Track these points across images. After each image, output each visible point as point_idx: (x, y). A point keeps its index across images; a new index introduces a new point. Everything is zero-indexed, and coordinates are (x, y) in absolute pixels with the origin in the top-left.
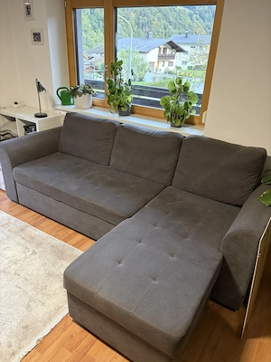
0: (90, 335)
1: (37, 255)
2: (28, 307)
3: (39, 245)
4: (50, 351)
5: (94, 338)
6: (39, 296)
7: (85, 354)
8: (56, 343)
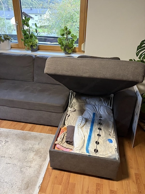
0: (65, 172)
1: (10, 143)
2: (21, 171)
3: (7, 136)
4: (49, 189)
5: (69, 173)
6: (25, 164)
7: (68, 182)
8: (50, 184)
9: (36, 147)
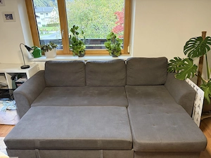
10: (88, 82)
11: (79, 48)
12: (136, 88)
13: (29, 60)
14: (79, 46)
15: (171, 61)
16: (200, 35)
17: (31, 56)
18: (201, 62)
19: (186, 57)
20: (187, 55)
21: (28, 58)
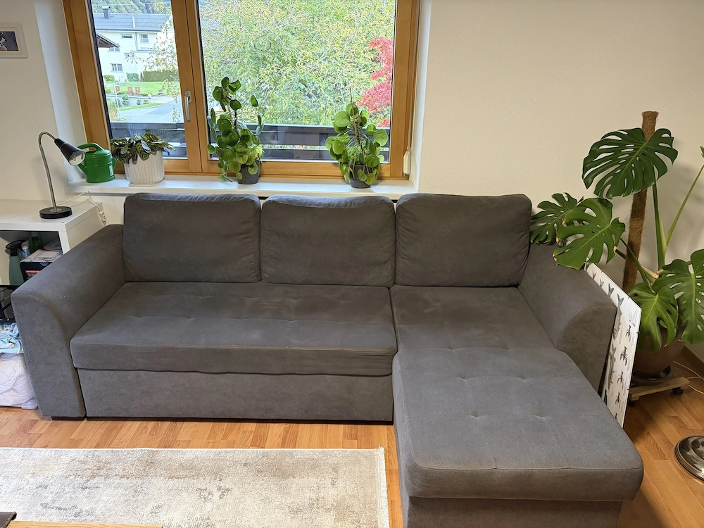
1: (236, 491)
3: (217, 473)
9: (330, 494)
10: (268, 270)
11: (242, 154)
12: (427, 294)
13: (70, 189)
14: (239, 148)
15: (544, 205)
16: (638, 123)
17: (75, 176)
18: (637, 212)
19: (590, 194)
20: (593, 187)
21: (66, 181)
